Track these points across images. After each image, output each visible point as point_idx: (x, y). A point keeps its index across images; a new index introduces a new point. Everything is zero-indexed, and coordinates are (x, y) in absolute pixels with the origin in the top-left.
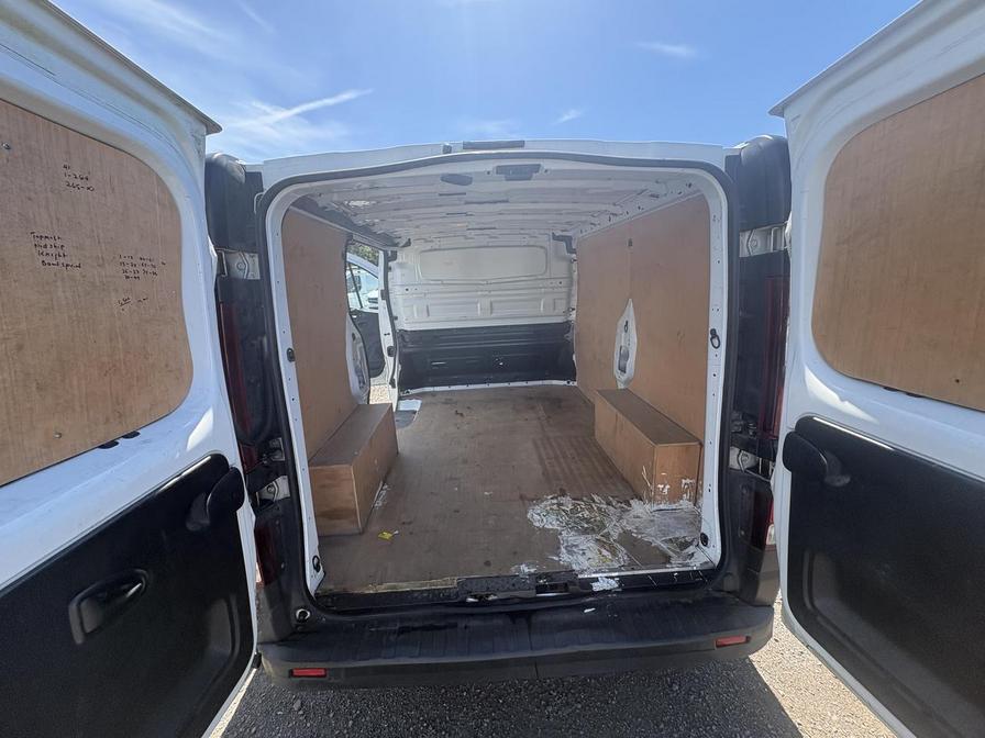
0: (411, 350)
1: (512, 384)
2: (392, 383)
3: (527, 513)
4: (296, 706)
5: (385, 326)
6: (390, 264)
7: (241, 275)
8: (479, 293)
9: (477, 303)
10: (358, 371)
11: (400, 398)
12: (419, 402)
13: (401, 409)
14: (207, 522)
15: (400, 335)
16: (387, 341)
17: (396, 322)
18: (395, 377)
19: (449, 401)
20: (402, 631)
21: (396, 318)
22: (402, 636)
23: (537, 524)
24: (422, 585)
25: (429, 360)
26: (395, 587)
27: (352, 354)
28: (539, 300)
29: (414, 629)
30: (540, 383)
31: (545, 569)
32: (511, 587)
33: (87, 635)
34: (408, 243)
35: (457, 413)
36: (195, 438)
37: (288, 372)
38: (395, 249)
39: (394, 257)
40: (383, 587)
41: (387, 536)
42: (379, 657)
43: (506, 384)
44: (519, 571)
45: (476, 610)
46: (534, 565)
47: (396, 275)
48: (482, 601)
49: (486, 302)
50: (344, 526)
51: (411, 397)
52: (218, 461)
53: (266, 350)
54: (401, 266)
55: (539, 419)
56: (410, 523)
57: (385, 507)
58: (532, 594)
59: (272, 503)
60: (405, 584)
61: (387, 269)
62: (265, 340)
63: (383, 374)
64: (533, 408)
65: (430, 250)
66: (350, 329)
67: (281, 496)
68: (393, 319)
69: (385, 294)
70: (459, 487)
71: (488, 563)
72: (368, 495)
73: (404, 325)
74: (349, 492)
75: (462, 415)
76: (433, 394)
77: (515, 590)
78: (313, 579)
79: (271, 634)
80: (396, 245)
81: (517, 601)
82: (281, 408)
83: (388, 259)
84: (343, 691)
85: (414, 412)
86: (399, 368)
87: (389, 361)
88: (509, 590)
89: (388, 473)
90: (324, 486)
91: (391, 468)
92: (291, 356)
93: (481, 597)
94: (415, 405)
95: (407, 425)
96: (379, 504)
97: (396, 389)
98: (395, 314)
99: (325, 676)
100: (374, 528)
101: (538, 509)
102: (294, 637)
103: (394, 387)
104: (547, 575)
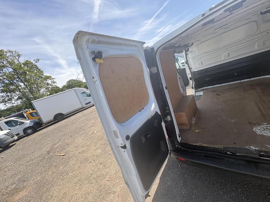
0: (197, 77)
1: (242, 81)
2: (192, 88)
3: (253, 129)
4: (179, 166)
5: (188, 72)
6: (187, 53)
7: (153, 72)
8: (222, 51)
9: (222, 55)
10: (182, 87)
11: (196, 92)
12: (202, 92)
13: (197, 95)
14: (157, 125)
15: (193, 73)
16: (189, 76)
17: (191, 70)
18: (193, 86)
19: (213, 91)
20: (205, 156)
21: (191, 68)
22: (205, 158)
23: (259, 133)
24: (210, 146)
25: (204, 79)
26: (202, 145)
27: (180, 83)
28: (255, 44)
29: (209, 157)
30: (258, 78)
31: (263, 149)
32: (247, 153)
33: (144, 142)
34: (192, 44)
35: (217, 94)
36: (152, 108)
37: (166, 92)
38: (188, 48)
39: (188, 50)
40: (198, 144)
41: (197, 131)
42: (200, 161)
43: (239, 81)
44: (250, 148)
45: (231, 156)
46: (257, 147)
47: (190, 56)
48: (234, 154)
49: (226, 53)
50: (185, 127)
51: (199, 91)
52: (157, 113)
53: (161, 88)
54: (191, 52)
55: (258, 93)
56: (204, 128)
57: (195, 123)
58: (258, 156)
59: (167, 121)
60: (204, 144)
61: (186, 55)
62: (160, 85)
63: (189, 85)
64: (254, 89)
65: (200, 43)
66: (178, 76)
67: (169, 120)
68: (190, 69)
69: (187, 62)
70: (221, 119)
71: (235, 143)
72: (190, 120)
73: (194, 69)
74: (185, 119)
75: (219, 95)
76: (207, 89)
77: (248, 154)
78: (179, 139)
79: (172, 149)
80: (188, 46)
81: (249, 157)
82: (166, 101)
83: (186, 52)
84: (190, 166)
85: (201, 96)
86: (194, 83)
87: (191, 82)
88: (245, 153)
89: (195, 114)
90: (178, 118)
91: (196, 112)
92: (166, 88)
93: (233, 153)
94: (201, 93)
95: (199, 100)
96: (193, 122)
97: (194, 89)
98: (190, 67)
99: (185, 161)
100: (193, 129)
101: (259, 128)
102: (177, 151)
103: (193, 89)
104: (265, 152)
